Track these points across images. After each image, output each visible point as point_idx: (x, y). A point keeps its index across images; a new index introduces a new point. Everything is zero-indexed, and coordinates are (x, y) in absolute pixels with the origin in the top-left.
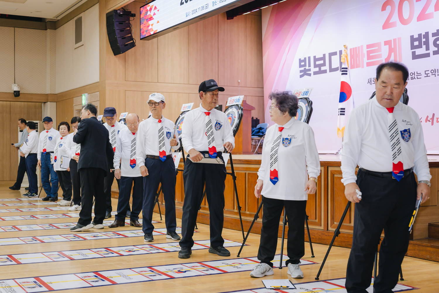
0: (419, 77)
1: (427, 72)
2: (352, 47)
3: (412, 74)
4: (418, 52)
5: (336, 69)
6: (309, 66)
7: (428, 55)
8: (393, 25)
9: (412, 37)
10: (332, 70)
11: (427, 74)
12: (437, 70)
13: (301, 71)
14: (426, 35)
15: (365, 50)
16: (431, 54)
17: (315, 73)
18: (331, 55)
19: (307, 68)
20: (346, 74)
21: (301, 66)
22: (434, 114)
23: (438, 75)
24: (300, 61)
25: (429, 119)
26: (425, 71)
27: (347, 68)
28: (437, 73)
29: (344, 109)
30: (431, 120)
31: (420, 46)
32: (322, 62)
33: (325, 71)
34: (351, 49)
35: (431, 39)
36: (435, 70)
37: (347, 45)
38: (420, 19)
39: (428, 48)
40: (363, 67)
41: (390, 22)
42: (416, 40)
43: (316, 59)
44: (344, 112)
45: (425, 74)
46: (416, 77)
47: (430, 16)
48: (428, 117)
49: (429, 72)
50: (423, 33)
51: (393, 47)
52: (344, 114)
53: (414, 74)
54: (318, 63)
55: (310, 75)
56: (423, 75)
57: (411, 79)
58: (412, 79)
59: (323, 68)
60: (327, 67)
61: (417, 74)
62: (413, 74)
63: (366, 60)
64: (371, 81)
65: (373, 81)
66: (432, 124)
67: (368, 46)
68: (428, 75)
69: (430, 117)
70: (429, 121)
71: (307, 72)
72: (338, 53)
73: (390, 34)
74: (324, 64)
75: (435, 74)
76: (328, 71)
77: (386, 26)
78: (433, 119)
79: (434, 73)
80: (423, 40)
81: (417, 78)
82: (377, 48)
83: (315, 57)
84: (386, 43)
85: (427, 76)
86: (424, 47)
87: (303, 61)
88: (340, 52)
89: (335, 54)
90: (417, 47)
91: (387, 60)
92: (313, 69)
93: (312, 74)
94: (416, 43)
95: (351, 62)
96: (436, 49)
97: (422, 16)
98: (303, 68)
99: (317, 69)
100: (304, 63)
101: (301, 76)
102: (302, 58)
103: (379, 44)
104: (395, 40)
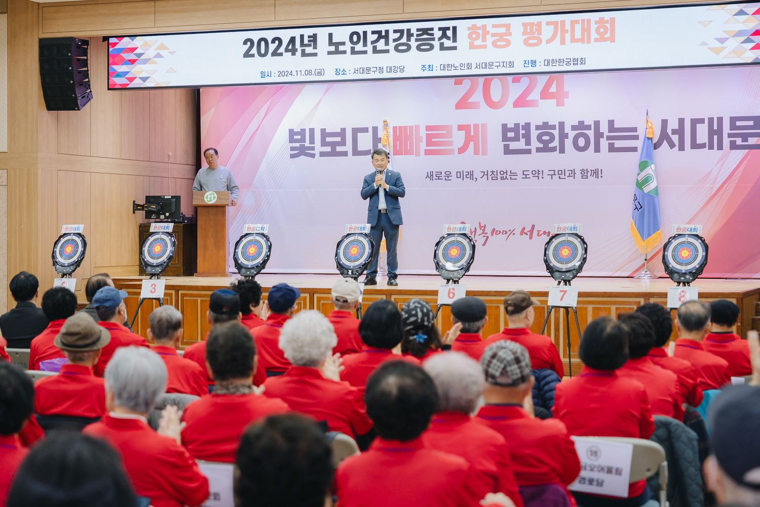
0: (513, 177)
1: (525, 173)
2: (398, 125)
3: (502, 173)
4: (513, 145)
5: (366, 153)
6: (312, 141)
7: (528, 152)
8: (474, 106)
9: (504, 126)
10: (356, 152)
11: (526, 175)
12: (541, 172)
13: (292, 149)
14: (527, 126)
15: (423, 133)
16: (534, 151)
17: (323, 154)
18: (356, 131)
19: (307, 144)
21: (291, 140)
22: (533, 226)
23: (543, 178)
24: (292, 133)
25: (525, 231)
26: (523, 171)
28: (540, 176)
30: (529, 233)
31: (516, 139)
32: (338, 139)
33: (345, 154)
34: (395, 128)
35: (534, 133)
36: (539, 171)
37: (389, 121)
38: (517, 104)
39: (528, 143)
40: (418, 154)
41: (469, 101)
42: (511, 130)
43: (324, 134)
45: (523, 175)
46: (508, 177)
47: (532, 104)
48: (524, 228)
49: (530, 173)
50: (522, 123)
51: (472, 134)
53: (506, 173)
54: (328, 139)
55: (313, 156)
56: (520, 175)
57: (501, 179)
58: (503, 179)
59: (339, 149)
60: (348, 147)
61: (511, 173)
62: (504, 173)
63: (423, 146)
64: (432, 175)
65: (436, 176)
66: (531, 238)
67: (428, 128)
68: (528, 176)
69: (528, 228)
70: (527, 234)
71: (306, 151)
72: (370, 130)
73: (467, 117)
74: (343, 143)
75: (538, 177)
76: (350, 153)
77: (462, 104)
78: (532, 231)
79: (537, 175)
80: (522, 132)
81: (511, 179)
82: (445, 132)
83: (323, 131)
84: (461, 128)
85: (526, 178)
86: (523, 141)
87: (297, 133)
88: (375, 129)
89: (365, 130)
90: (511, 139)
91: (462, 150)
92: (318, 148)
93: (317, 155)
94: (511, 135)
95: (395, 146)
96: (541, 145)
97: (520, 102)
98: (297, 145)
99: (328, 149)
100: (299, 137)
101: (292, 156)
102: (297, 129)
103: (448, 128)
104: (476, 126)
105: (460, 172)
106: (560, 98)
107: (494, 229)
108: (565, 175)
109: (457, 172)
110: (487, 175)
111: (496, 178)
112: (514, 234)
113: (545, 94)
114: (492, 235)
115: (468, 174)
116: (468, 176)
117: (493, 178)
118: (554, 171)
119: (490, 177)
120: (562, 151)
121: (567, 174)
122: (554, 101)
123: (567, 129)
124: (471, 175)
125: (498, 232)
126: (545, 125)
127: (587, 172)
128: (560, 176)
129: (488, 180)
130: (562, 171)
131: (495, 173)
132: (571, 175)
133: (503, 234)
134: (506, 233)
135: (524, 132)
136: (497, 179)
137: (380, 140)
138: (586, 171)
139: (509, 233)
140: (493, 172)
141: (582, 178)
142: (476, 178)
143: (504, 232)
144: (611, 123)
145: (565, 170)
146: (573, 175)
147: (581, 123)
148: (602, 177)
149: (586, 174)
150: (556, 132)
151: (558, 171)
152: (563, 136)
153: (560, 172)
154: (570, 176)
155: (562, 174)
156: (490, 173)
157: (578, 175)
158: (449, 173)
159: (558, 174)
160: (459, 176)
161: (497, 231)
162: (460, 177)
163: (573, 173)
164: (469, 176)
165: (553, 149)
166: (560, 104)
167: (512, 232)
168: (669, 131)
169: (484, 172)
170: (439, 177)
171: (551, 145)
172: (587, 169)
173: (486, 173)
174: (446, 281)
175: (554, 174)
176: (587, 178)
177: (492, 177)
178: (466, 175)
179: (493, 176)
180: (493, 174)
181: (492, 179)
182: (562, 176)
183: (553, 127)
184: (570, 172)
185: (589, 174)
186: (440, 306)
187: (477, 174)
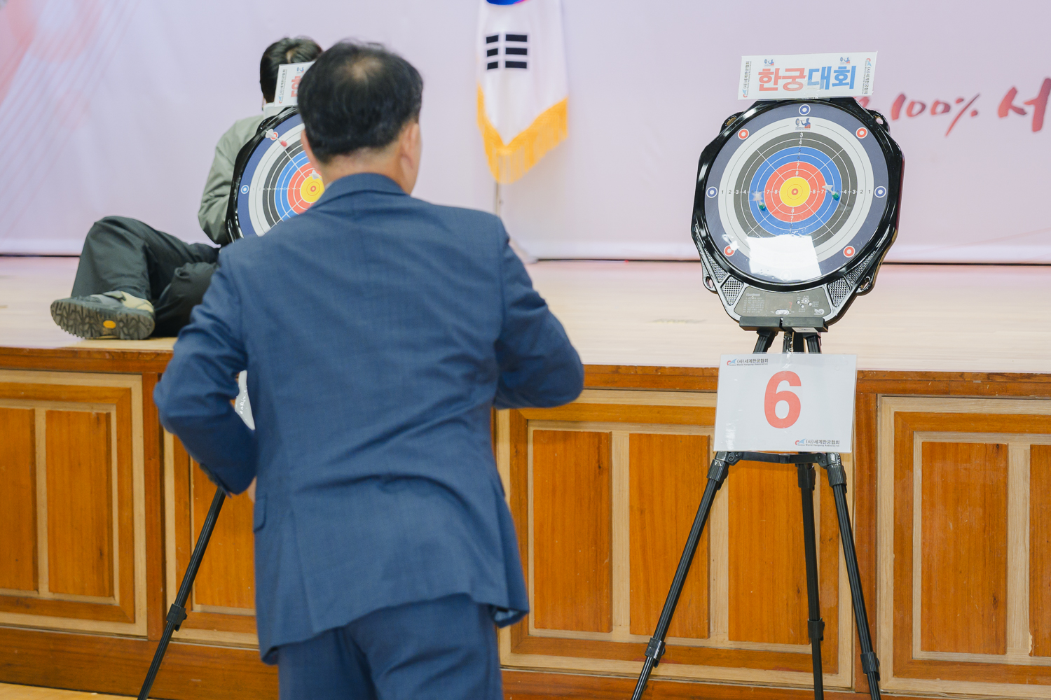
25: (1018, 102)
29: (523, 38)
30: (1030, 110)
44: (523, 52)
48: (1013, 93)
52: (523, 65)
66: (1037, 127)
69: (1028, 93)
70: (1021, 112)
78: (1040, 102)
107: (902, 98)
112: (975, 113)
114: (895, 116)
125: (917, 108)
133: (933, 112)
134: (947, 108)
139: (956, 109)
143: (940, 108)
167: (969, 107)
174: (754, 336)
186: (727, 465)
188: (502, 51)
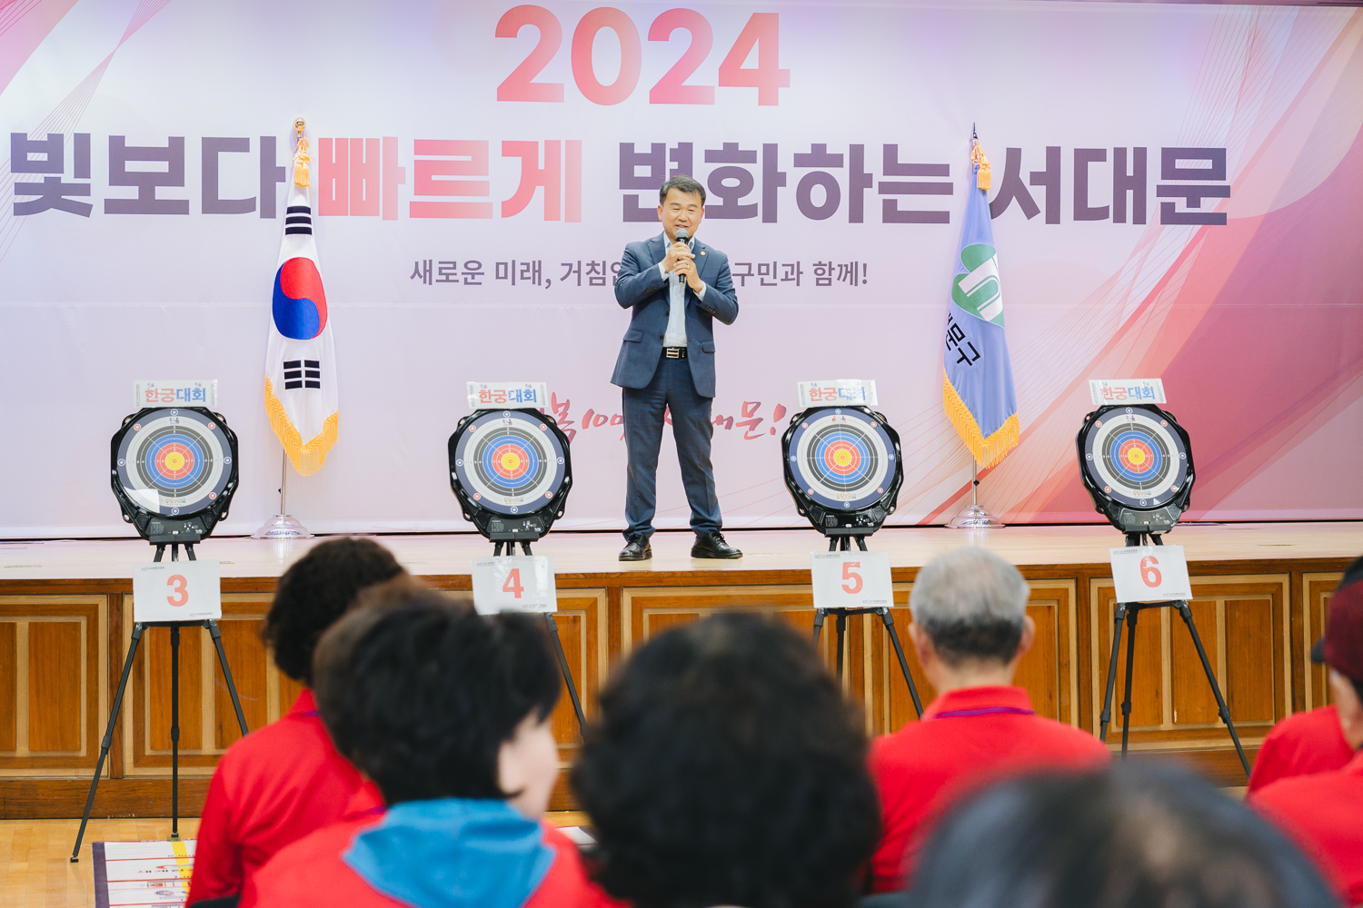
2: (333, 135)
4: (647, 199)
5: (244, 206)
6: (83, 168)
8: (549, 93)
9: (627, 152)
10: (212, 204)
13: (21, 189)
14: (684, 152)
15: (406, 159)
17: (113, 207)
18: (213, 147)
19: (68, 177)
20: (308, 231)
21: (19, 164)
24: (20, 143)
27: (307, 210)
29: (316, 365)
31: (656, 182)
32: (162, 167)
33: (181, 207)
34: (324, 144)
35: (702, 169)
37: (309, 127)
38: (660, 94)
40: (390, 214)
41: (534, 81)
42: (643, 159)
43: (119, 150)
44: (316, 375)
47: (697, 96)
50: (672, 144)
51: (541, 166)
52: (317, 385)
54: (131, 166)
55: (85, 210)
59: (163, 193)
60: (192, 190)
63: (406, 193)
64: (430, 271)
65: (440, 274)
67: (421, 147)
71: (63, 197)
72: (255, 146)
73: (529, 122)
74: (176, 178)
76: (196, 204)
77: (516, 88)
80: (671, 165)
82: (468, 158)
83: (117, 144)
84: (510, 148)
87: (38, 146)
88: (268, 145)
89: (240, 145)
90: (644, 183)
91: (511, 208)
92: (101, 188)
93: (98, 208)
94: (643, 171)
95: (324, 191)
96: (719, 201)
97: (668, 91)
98: (38, 178)
99: (131, 193)
100: (43, 157)
101: (21, 210)
102: (37, 134)
103: (476, 149)
104: (552, 146)
105: (506, 264)
106: (768, 85)
107: (591, 412)
108: (775, 277)
109: (498, 264)
110: (579, 272)
111: (601, 281)
113: (731, 74)
114: (585, 425)
115: (528, 270)
116: (526, 275)
117: (594, 281)
118: (750, 265)
119: (585, 279)
120: (770, 216)
121: (781, 274)
122: (755, 91)
123: (785, 163)
124: (534, 271)
125: (602, 419)
126: (731, 152)
127: (831, 269)
128: (762, 279)
129: (579, 284)
130: (768, 265)
131: (599, 269)
132: (790, 277)
133: (613, 423)
135: (675, 165)
136: (604, 284)
137: (280, 174)
138: (827, 268)
140: (593, 264)
141: (818, 284)
142: (548, 281)
144: (890, 151)
145: (775, 263)
146: (795, 276)
147: (819, 149)
148: (865, 282)
149: (826, 275)
150: (756, 170)
151: (760, 265)
152: (774, 179)
153: (764, 269)
154: (787, 279)
155: (767, 274)
156: (585, 269)
157: (809, 277)
158: (476, 266)
159: (760, 273)
160: (502, 274)
161: (598, 416)
162: (506, 277)
163: (795, 272)
164: (530, 274)
165: (749, 212)
166: (767, 98)
168: (1025, 178)
169: (571, 265)
170: (447, 275)
171: (742, 202)
172: (830, 263)
173: (575, 268)
175: (750, 274)
176: (830, 284)
177: (591, 279)
178: (522, 272)
179: (593, 274)
180: (593, 269)
181: (591, 284)
182: (768, 279)
183: (750, 157)
184: (789, 269)
185: (835, 274)
187: (552, 270)
188: (303, 374)
